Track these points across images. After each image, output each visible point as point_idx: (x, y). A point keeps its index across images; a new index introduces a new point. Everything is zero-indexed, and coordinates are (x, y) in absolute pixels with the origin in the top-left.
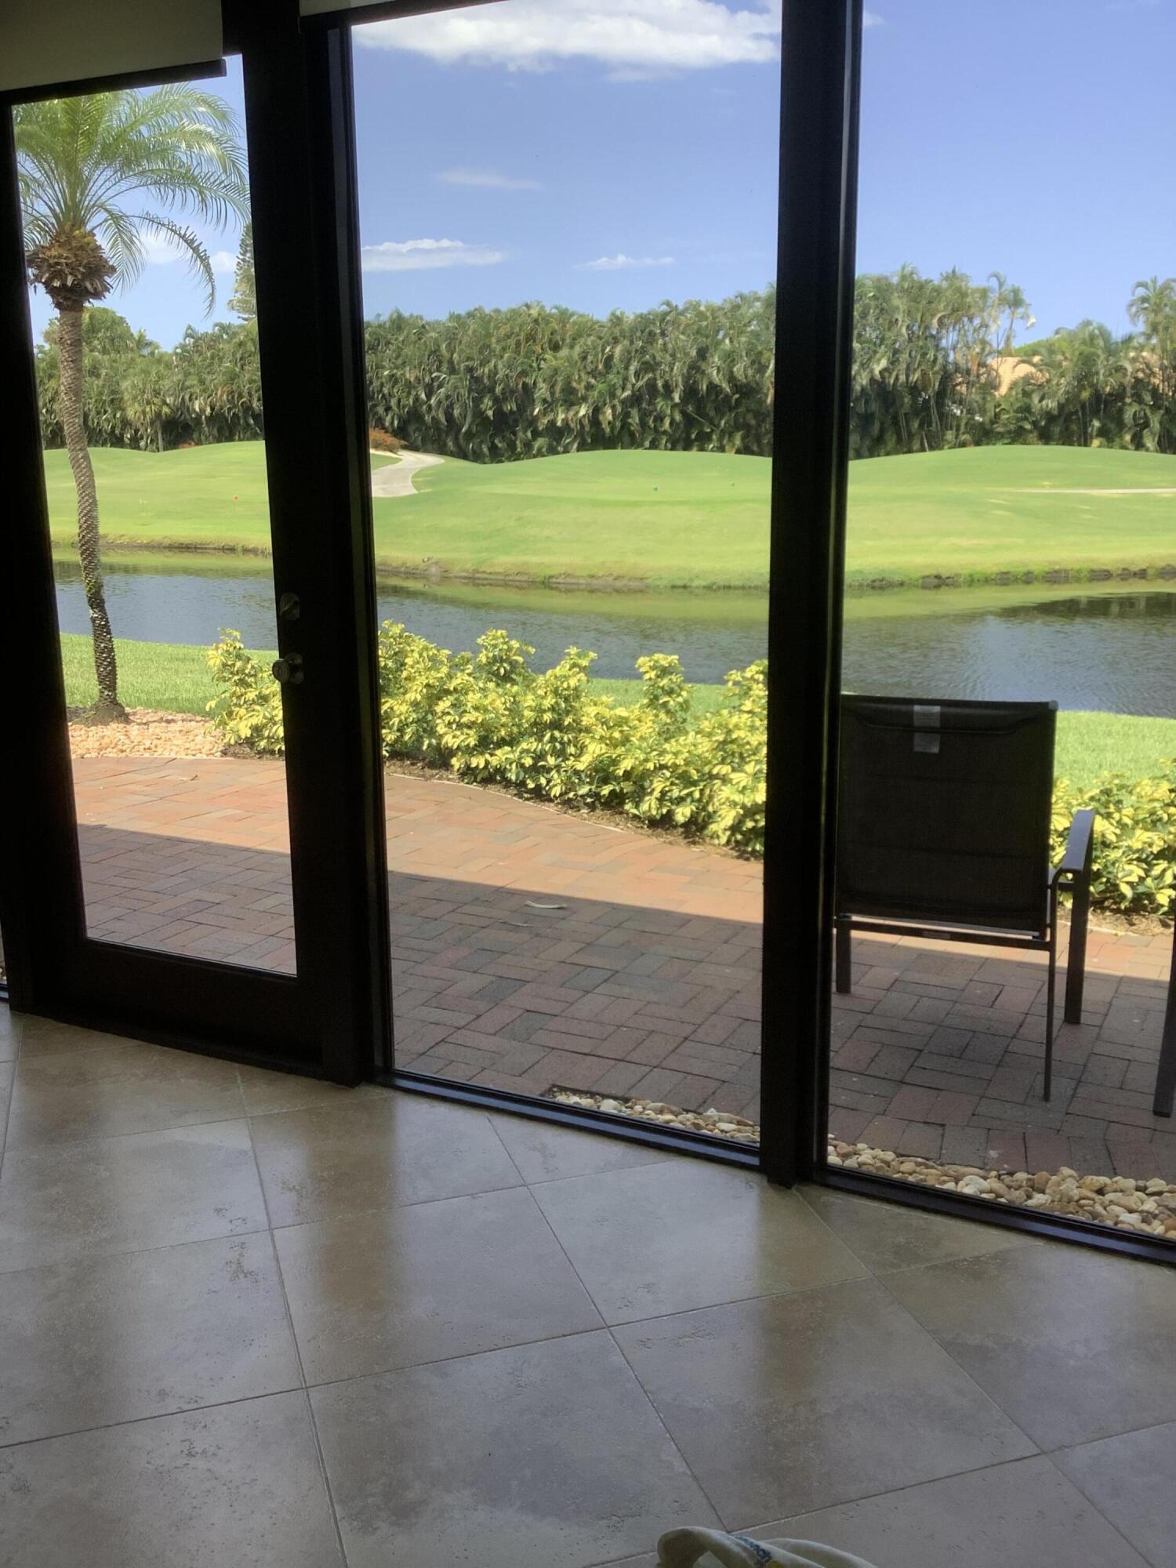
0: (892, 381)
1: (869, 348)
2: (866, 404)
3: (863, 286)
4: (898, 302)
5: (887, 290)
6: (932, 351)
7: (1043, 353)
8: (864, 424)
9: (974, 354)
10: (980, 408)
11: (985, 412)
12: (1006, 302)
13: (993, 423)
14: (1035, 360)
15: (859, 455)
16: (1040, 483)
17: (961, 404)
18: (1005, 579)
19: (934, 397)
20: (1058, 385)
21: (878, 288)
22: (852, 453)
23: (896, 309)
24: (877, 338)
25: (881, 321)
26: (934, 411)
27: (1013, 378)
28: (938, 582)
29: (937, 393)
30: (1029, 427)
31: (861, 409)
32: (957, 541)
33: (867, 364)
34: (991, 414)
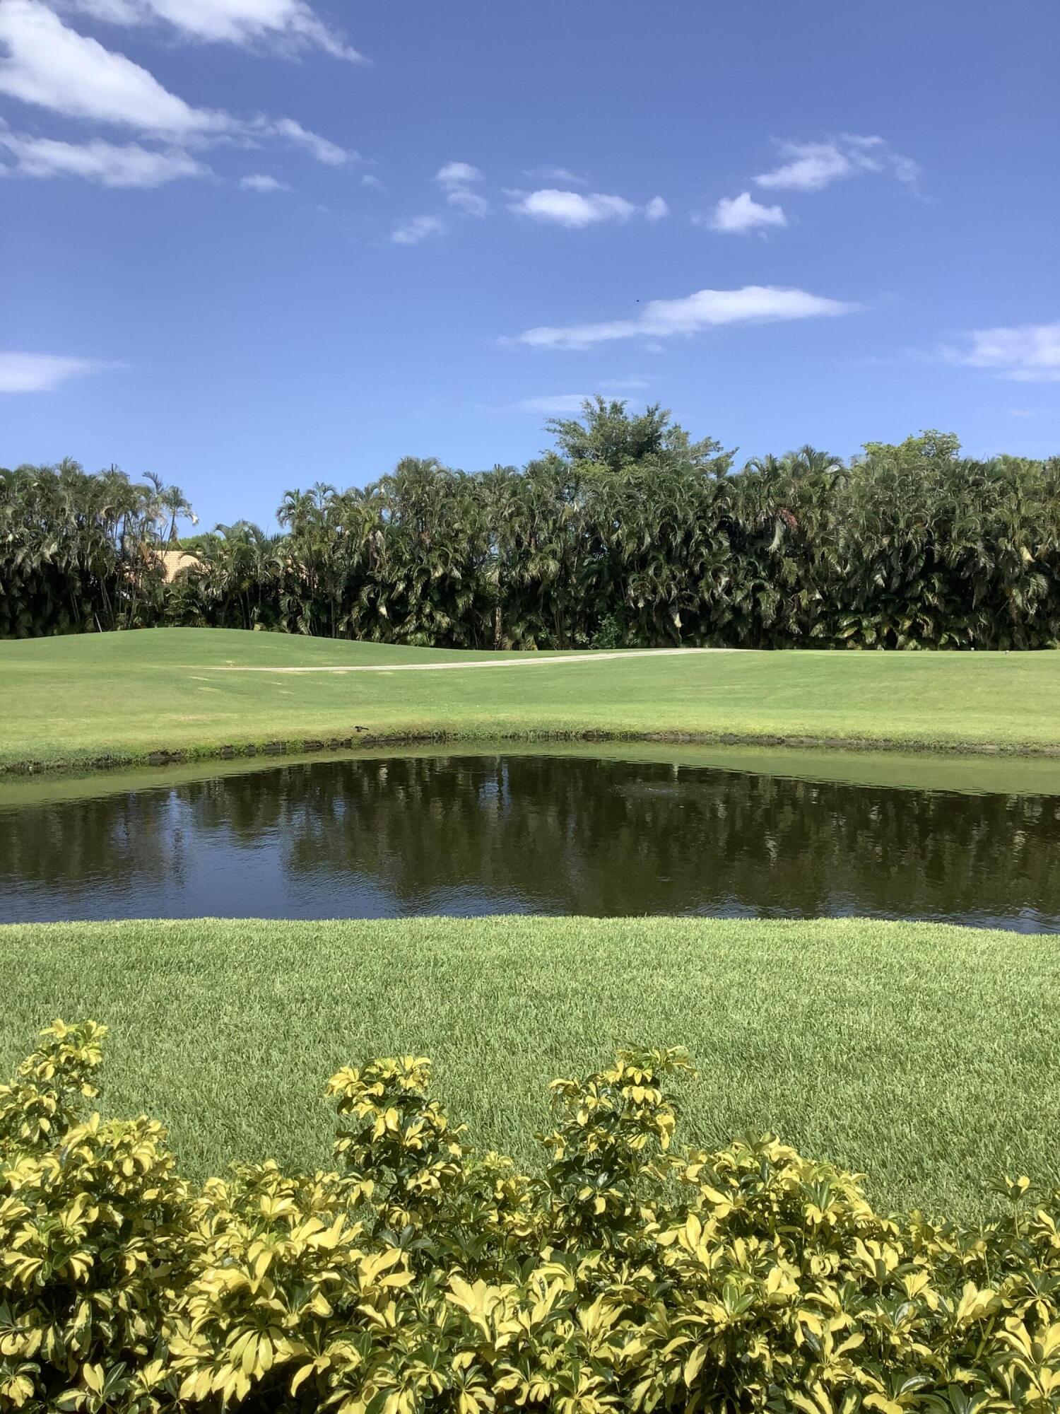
0: (64, 565)
1: (37, 534)
2: (38, 585)
3: (25, 476)
4: (64, 493)
5: (52, 481)
6: (103, 540)
7: (203, 546)
8: (35, 605)
9: (144, 544)
10: (150, 593)
11: (156, 596)
12: (166, 500)
13: (163, 607)
14: (198, 553)
15: (32, 634)
16: (223, 661)
17: (130, 589)
18: (229, 753)
19: (107, 581)
20: (221, 575)
21: (43, 479)
22: (24, 631)
23: (62, 499)
24: (45, 524)
25: (48, 509)
26: (105, 594)
27: (180, 567)
28: (166, 758)
29: (110, 578)
30: (197, 611)
31: (33, 590)
32: (175, 717)
33: (36, 547)
34: (161, 599)
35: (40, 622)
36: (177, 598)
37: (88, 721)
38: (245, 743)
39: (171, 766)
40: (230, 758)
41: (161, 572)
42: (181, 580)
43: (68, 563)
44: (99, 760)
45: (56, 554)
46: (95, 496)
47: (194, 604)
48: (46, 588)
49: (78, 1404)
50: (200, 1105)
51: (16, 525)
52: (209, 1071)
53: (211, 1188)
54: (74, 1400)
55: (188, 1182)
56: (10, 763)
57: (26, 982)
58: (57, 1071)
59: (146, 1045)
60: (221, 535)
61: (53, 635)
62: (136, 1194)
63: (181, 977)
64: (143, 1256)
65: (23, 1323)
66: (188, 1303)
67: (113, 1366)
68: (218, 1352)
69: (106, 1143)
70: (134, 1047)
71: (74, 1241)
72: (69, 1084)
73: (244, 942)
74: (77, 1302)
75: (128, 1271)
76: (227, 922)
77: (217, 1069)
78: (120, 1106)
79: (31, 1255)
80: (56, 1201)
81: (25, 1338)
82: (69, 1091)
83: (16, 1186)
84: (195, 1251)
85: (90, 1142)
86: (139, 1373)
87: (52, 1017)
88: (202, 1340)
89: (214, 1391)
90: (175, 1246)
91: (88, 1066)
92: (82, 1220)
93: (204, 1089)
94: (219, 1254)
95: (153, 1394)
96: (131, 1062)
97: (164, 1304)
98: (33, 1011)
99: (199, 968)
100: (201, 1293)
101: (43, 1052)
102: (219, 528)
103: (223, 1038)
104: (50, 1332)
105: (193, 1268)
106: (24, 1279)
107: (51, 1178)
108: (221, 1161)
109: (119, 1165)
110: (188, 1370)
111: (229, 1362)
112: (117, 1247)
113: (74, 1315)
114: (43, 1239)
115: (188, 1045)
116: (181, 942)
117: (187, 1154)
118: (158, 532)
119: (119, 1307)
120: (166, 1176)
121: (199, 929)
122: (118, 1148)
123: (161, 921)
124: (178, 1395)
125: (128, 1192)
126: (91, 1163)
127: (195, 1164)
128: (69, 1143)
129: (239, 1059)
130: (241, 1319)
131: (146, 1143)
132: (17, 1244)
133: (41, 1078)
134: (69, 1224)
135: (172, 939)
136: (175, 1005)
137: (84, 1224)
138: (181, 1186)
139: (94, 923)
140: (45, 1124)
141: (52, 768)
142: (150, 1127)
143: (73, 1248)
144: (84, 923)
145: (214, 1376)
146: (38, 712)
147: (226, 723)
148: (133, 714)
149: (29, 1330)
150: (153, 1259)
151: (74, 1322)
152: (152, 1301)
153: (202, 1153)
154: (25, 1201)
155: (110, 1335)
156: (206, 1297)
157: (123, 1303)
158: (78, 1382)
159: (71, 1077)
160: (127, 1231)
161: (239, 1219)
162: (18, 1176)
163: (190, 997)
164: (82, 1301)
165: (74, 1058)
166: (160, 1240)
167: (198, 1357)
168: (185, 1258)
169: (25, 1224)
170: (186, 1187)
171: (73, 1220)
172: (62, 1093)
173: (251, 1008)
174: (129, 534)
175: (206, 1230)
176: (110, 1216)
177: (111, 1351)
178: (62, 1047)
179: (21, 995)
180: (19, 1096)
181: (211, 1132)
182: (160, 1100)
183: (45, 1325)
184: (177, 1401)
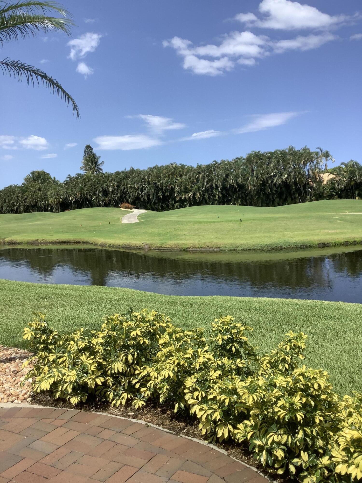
0: (289, 181)
1: (280, 172)
2: (281, 189)
3: (277, 153)
4: (289, 157)
5: (285, 154)
6: (302, 172)
7: (337, 171)
8: (280, 195)
9: (316, 172)
10: (318, 189)
11: (320, 190)
12: (324, 156)
13: (322, 193)
14: (335, 173)
15: (279, 205)
16: (344, 211)
17: (311, 188)
18: (347, 244)
19: (303, 186)
20: (343, 180)
21: (282, 154)
22: (276, 204)
23: (289, 160)
24: (283, 168)
25: (284, 163)
26: (303, 190)
27: (328, 179)
28: (324, 245)
29: (304, 185)
30: (335, 194)
31: (279, 190)
32: (327, 231)
33: (280, 177)
34: (322, 190)
35: (282, 201)
36: (327, 190)
37: (297, 233)
38: (353, 240)
39: (326, 248)
40: (348, 246)
41: (321, 181)
42: (329, 184)
43: (291, 181)
44: (301, 246)
45: (287, 178)
46: (299, 157)
47: (333, 191)
48: (283, 189)
49: (299, 464)
50: (340, 368)
51: (274, 170)
52: (343, 356)
53: (346, 399)
54: (298, 462)
55: (337, 395)
56: (273, 247)
57: (279, 317)
58: (291, 348)
59: (320, 344)
60: (343, 166)
61: (286, 205)
62: (319, 396)
63: (332, 322)
64: (321, 418)
65: (281, 432)
66: (338, 438)
67: (311, 454)
68: (350, 459)
69: (308, 376)
70: (315, 344)
71: (297, 408)
72: (295, 354)
73: (354, 312)
74: (299, 429)
75: (316, 423)
76: (347, 304)
77: (346, 356)
78: (311, 363)
79: (283, 410)
80: (291, 393)
81: (282, 437)
82: (294, 356)
83: (278, 385)
84: (340, 421)
85: (302, 375)
86: (320, 459)
87: (288, 330)
88: (343, 453)
89: (348, 474)
90: (333, 417)
91: (301, 348)
92: (300, 401)
93: (341, 362)
94: (350, 424)
95: (325, 468)
96: (315, 348)
97: (329, 437)
98: (282, 327)
99: (338, 319)
100: (343, 436)
101: (286, 341)
102: (342, 164)
103: (348, 345)
104: (290, 437)
105: (339, 426)
106: (281, 417)
107: (290, 385)
108: (348, 389)
109: (313, 384)
110: (338, 463)
111: (354, 464)
112: (312, 413)
113: (298, 433)
114: (287, 405)
115: (335, 346)
116: (331, 309)
117: (336, 384)
118: (321, 167)
119: (313, 434)
120: (329, 391)
121: (337, 305)
122: (312, 378)
123: (324, 301)
124: (334, 470)
125: (316, 395)
126: (303, 382)
127: (339, 388)
128: (295, 374)
129: (354, 353)
130: (359, 450)
131: (322, 379)
132: (279, 405)
133: (285, 350)
134: (296, 402)
135: (328, 308)
136: (330, 331)
137: (301, 403)
138: (335, 396)
139: (301, 300)
140: (287, 366)
141: (286, 248)
142: (323, 373)
143: (297, 410)
144: (297, 300)
145: (348, 468)
146: (281, 230)
147: (345, 233)
148: (313, 230)
149: (283, 435)
150: (325, 420)
151: (298, 435)
152: (325, 434)
153: (341, 385)
154: (281, 391)
155: (310, 443)
156: (345, 438)
157: (314, 433)
158: (299, 456)
159: (295, 351)
160: (315, 409)
161: (357, 413)
162: (279, 382)
163: (335, 329)
164: (300, 429)
165: (296, 345)
166: (327, 414)
167: (342, 459)
168: (337, 422)
169: (281, 399)
170: (336, 397)
171: (297, 400)
172: (292, 356)
173: (358, 336)
174: (311, 169)
175: (344, 414)
176: (309, 402)
177: (310, 449)
178: (292, 341)
179: (278, 321)
180: (278, 355)
181: (344, 378)
182: (325, 363)
183: (288, 434)
184: (334, 473)
